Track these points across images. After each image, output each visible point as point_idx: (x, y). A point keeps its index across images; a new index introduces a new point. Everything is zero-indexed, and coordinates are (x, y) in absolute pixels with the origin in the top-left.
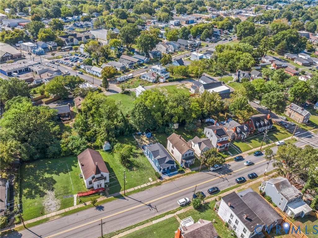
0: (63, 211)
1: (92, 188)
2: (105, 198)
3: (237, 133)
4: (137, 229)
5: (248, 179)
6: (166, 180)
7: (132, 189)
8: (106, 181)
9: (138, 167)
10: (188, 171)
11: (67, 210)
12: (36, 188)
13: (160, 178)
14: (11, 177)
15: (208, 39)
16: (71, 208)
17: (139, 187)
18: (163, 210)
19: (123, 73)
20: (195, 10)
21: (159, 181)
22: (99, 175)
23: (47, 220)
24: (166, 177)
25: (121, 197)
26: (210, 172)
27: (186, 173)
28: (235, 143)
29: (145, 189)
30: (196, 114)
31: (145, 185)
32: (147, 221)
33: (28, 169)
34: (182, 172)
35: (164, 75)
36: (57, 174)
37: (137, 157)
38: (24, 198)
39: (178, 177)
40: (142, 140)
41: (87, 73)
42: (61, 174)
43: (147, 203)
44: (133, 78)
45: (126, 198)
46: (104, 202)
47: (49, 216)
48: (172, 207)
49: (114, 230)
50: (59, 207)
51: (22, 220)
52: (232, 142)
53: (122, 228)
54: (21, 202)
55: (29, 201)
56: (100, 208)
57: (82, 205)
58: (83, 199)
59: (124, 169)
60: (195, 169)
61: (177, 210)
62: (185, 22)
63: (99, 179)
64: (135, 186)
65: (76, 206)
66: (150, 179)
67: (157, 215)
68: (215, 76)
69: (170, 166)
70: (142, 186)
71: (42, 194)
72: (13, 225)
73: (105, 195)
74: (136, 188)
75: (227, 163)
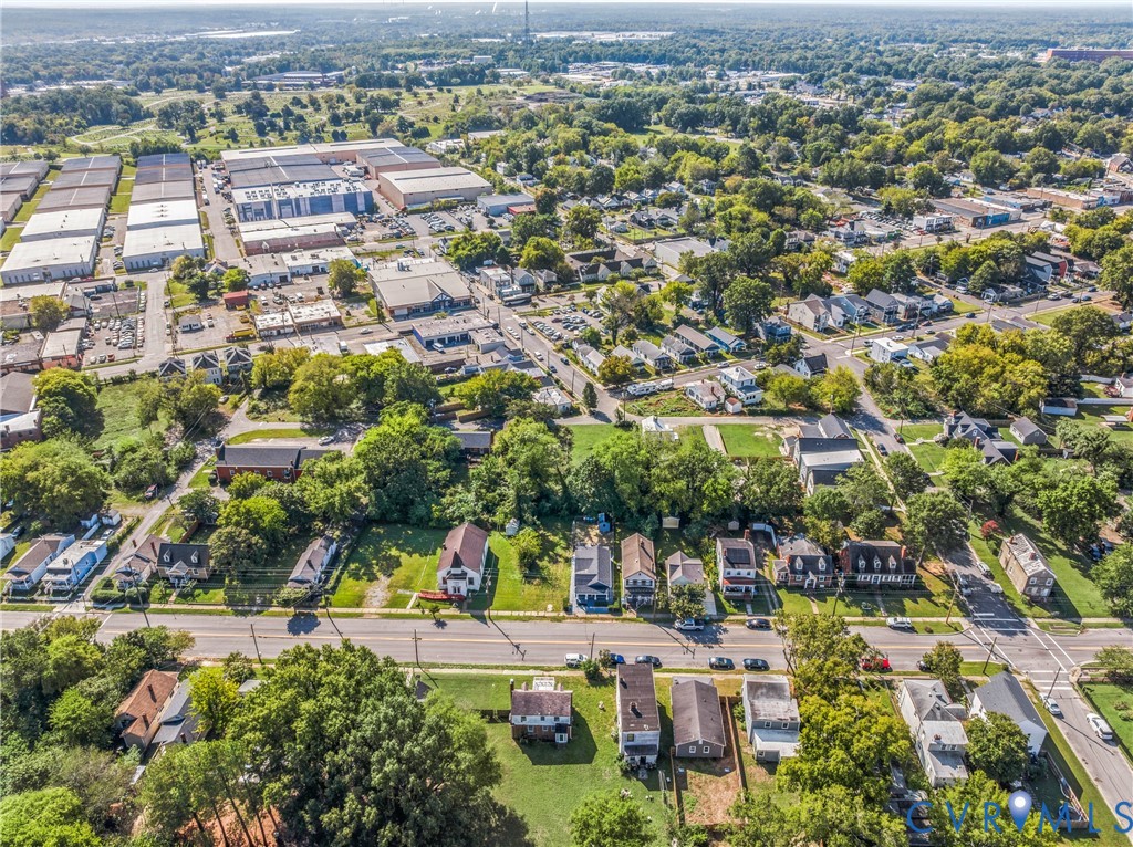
0: (387, 611)
1: (445, 591)
2: (458, 613)
3: (793, 571)
4: (474, 672)
5: (739, 666)
6: (577, 618)
7: (508, 613)
8: (472, 587)
9: (544, 580)
10: (632, 614)
11: (393, 611)
12: (369, 566)
13: (568, 609)
14: (343, 540)
15: (992, 293)
16: (400, 611)
17: (522, 614)
18: (533, 661)
19: (658, 373)
20: (1040, 175)
21: (562, 614)
22: (458, 571)
23: (360, 615)
24: (579, 612)
25: (482, 619)
26: (671, 631)
27: (624, 616)
28: (782, 593)
29: (530, 618)
30: (710, 504)
31: (534, 614)
32: (497, 667)
33: (373, 534)
34: (617, 612)
35: (742, 395)
36: (410, 554)
37: (556, 562)
38: (346, 574)
39: (602, 619)
40: (587, 535)
41: (577, 363)
42: (416, 556)
43: (515, 642)
44: (671, 389)
45: (489, 622)
46: (453, 617)
47: (365, 610)
48: (552, 661)
49: (440, 661)
50: (384, 603)
51: (329, 604)
52: (779, 587)
53: (454, 662)
54: (338, 580)
55: (351, 581)
56: (440, 624)
57: (418, 612)
58: (423, 602)
59: (518, 576)
60: (646, 616)
61: (557, 669)
62: (971, 220)
63: (456, 577)
64: (518, 609)
65: (408, 610)
66: (550, 607)
67: (519, 664)
68: (894, 417)
69: (596, 593)
70: (528, 614)
71: (372, 578)
72: (316, 607)
73: (460, 607)
74: (515, 613)
75: (724, 626)
